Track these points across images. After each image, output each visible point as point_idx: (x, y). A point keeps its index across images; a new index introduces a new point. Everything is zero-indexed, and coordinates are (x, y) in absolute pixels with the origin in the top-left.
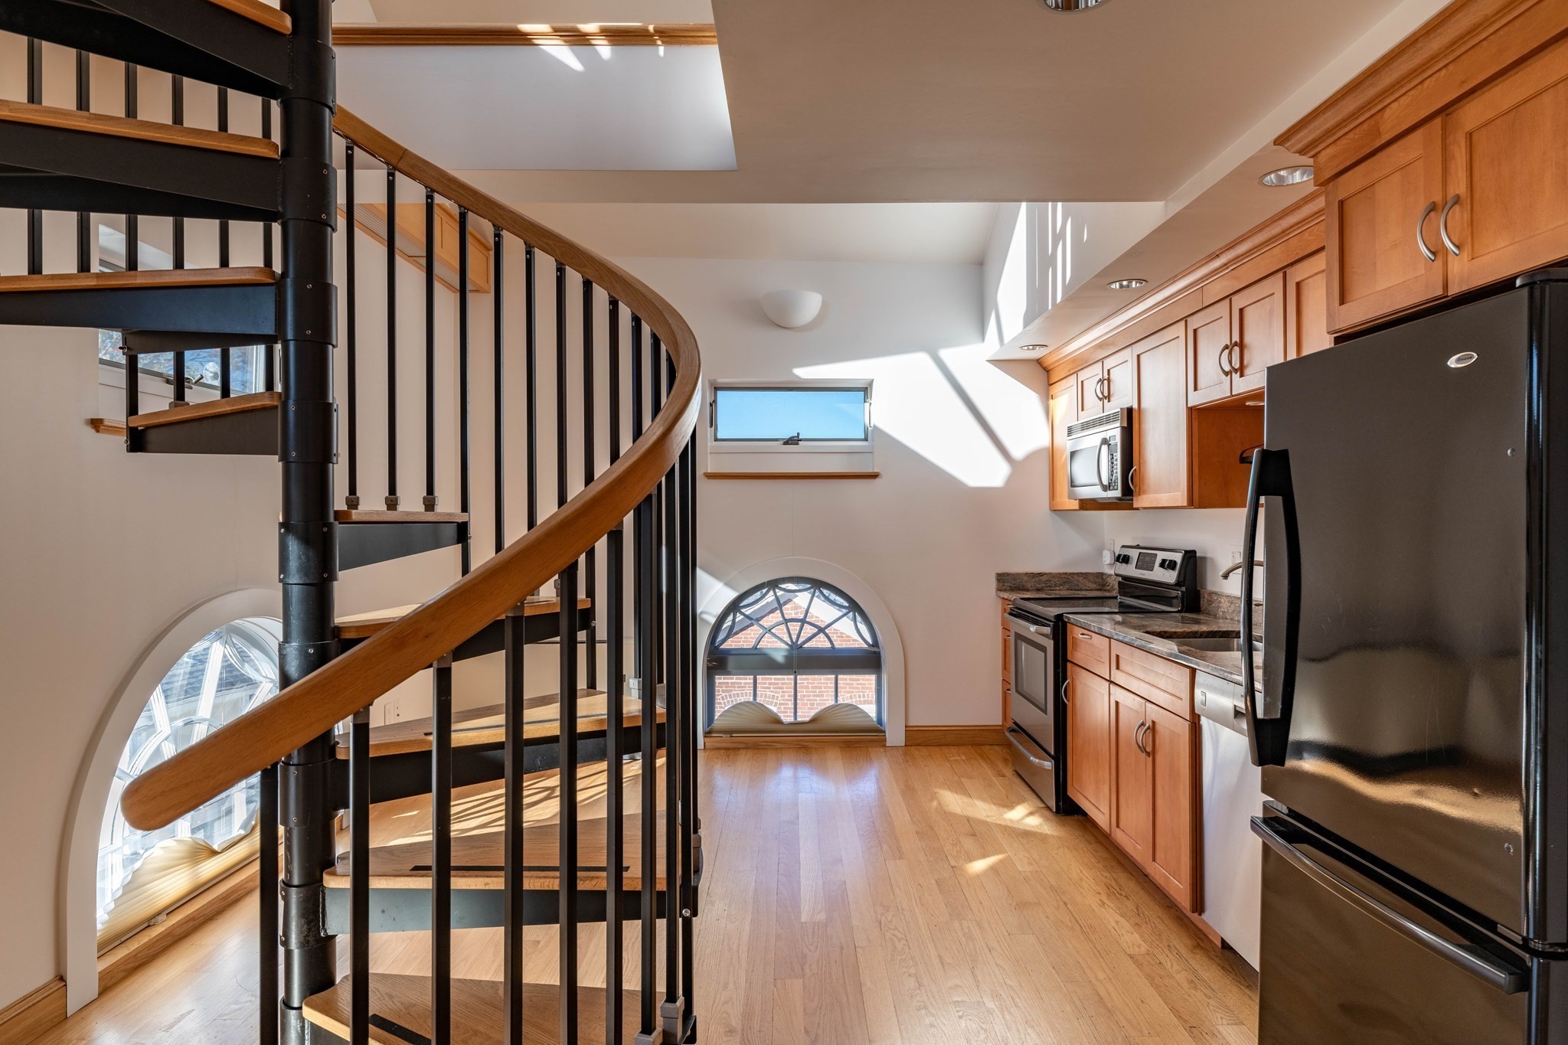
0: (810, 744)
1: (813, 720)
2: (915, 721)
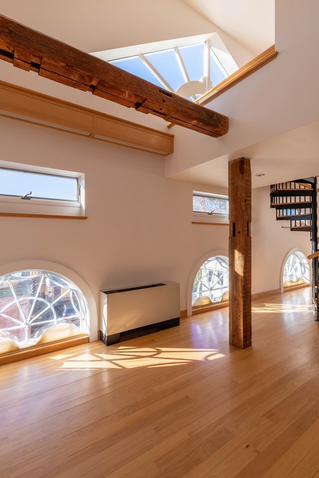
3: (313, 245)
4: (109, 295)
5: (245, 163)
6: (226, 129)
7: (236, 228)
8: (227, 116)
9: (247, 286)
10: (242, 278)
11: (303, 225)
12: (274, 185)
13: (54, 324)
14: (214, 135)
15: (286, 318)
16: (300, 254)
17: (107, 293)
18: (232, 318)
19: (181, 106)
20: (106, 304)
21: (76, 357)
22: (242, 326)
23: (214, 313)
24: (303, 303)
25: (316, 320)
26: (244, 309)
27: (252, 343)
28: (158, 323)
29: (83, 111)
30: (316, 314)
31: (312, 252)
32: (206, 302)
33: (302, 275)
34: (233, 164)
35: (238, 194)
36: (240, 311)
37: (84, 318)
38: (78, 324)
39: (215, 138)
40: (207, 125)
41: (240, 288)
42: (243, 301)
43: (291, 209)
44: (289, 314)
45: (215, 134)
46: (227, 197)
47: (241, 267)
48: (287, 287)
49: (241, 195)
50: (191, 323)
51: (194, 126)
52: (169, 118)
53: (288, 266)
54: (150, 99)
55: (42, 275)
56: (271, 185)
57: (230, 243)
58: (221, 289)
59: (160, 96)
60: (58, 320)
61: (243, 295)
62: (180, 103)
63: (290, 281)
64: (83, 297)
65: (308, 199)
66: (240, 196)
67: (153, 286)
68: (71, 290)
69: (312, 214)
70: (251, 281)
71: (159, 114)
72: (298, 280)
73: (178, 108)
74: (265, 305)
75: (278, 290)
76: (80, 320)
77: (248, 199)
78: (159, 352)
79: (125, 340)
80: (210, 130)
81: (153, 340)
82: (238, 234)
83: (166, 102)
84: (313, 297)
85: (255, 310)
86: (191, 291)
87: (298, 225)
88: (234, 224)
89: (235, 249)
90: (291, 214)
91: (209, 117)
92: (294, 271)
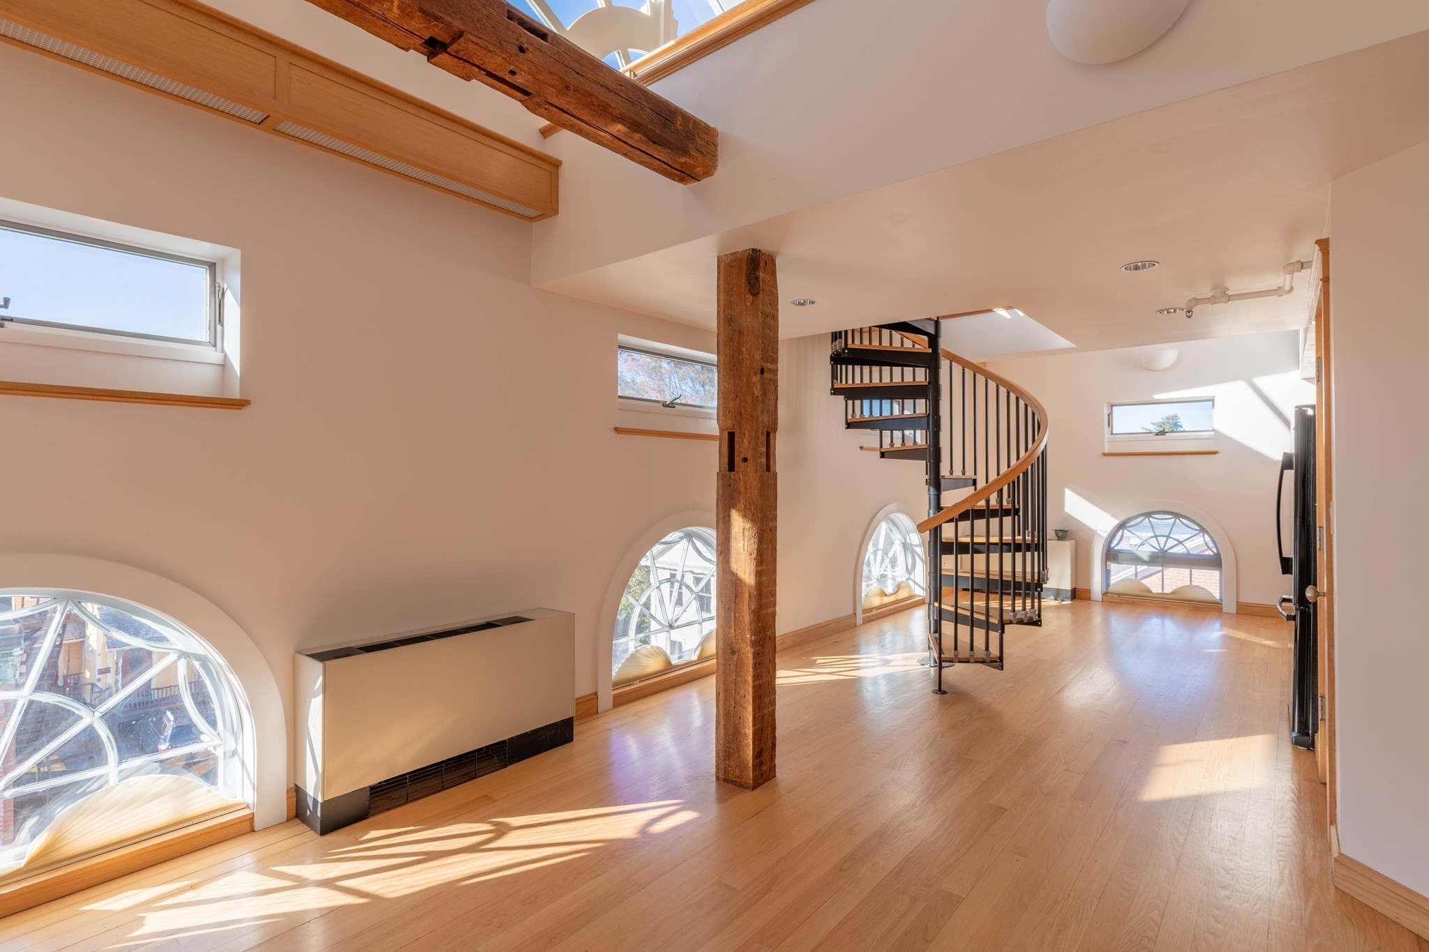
0: (1170, 606)
1: (1172, 593)
2: (1243, 599)
3: (932, 496)
4: (328, 663)
5: (762, 264)
6: (711, 163)
7: (736, 446)
8: (712, 125)
9: (763, 612)
10: (752, 591)
11: (909, 444)
12: (840, 332)
13: (107, 782)
14: (676, 175)
15: (868, 691)
16: (904, 520)
17: (322, 657)
18: (725, 704)
19: (577, 73)
20: (319, 695)
21: (197, 888)
22: (751, 725)
23: (677, 695)
24: (910, 648)
25: (934, 692)
26: (757, 677)
27: (777, 770)
28: (504, 742)
29: (236, 35)
30: (935, 675)
31: (929, 513)
32: (654, 665)
33: (908, 576)
34: (730, 265)
35: (742, 352)
36: (746, 682)
37: (234, 748)
38: (209, 776)
39: (680, 185)
40: (655, 143)
41: (747, 618)
42: (754, 654)
43: (881, 399)
44: (875, 680)
45: (679, 173)
46: (713, 357)
47: (748, 558)
48: (870, 610)
49: (750, 354)
50: (610, 730)
51: (616, 141)
52: (538, 105)
53: (875, 553)
54: (475, 36)
55: (55, 611)
56: (832, 333)
57: (721, 491)
58: (699, 623)
59: (510, 33)
60: (125, 766)
61: (753, 637)
62: (574, 65)
63: (877, 591)
64: (233, 679)
65: (921, 375)
66: (747, 356)
67: (490, 625)
68: (183, 654)
69: (929, 414)
70: (774, 595)
71: (506, 88)
72: (898, 588)
73: (566, 78)
74: (815, 660)
75: (848, 617)
76: (216, 758)
77: (769, 366)
78: (501, 831)
79: (388, 809)
80: (665, 161)
81: (486, 796)
82: (742, 464)
83: (530, 55)
84: (930, 632)
85: (786, 677)
86: (611, 635)
87: (898, 444)
88: (732, 436)
89: (734, 507)
90: (881, 415)
91: (663, 119)
92: (889, 566)
